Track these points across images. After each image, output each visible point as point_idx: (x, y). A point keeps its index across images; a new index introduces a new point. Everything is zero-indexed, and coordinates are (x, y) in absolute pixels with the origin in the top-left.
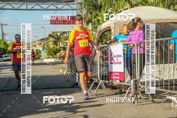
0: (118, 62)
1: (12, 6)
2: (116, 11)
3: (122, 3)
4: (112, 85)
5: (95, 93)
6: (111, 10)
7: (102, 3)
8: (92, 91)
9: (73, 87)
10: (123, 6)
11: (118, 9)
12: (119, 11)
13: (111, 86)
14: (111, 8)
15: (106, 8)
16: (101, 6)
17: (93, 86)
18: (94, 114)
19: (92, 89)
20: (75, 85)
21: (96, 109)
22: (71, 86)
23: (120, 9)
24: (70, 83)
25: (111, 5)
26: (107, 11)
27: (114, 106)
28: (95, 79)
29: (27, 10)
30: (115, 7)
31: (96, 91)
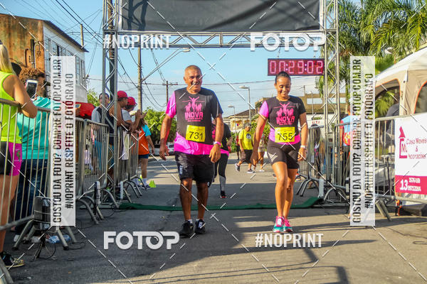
0: (418, 153)
1: (193, 40)
2: (400, 54)
3: (416, 35)
4: (401, 206)
6: (389, 51)
7: (370, 38)
9: (312, 207)
10: (416, 43)
11: (406, 49)
12: (408, 53)
13: (397, 208)
14: (391, 48)
15: (379, 47)
16: (368, 45)
18: (367, 265)
20: (316, 203)
22: (307, 205)
23: (409, 49)
24: (304, 199)
25: (389, 40)
26: (381, 54)
29: (221, 46)
30: (399, 46)
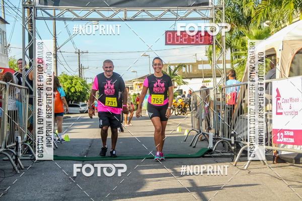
1: (101, 14)
2: (276, 26)
3: (289, 11)
4: (277, 155)
5: (245, 168)
6: (267, 24)
7: (251, 13)
8: (239, 164)
9: (203, 156)
10: (289, 18)
11: (281, 22)
12: (283, 26)
13: (274, 157)
14: (268, 22)
15: (259, 20)
16: (249, 19)
17: (241, 156)
19: (239, 160)
20: (206, 153)
21: (252, 197)
22: (199, 155)
23: (283, 22)
24: (197, 150)
25: (267, 15)
26: (260, 26)
27: (286, 192)
28: (245, 143)
29: (126, 20)
30: (275, 20)
31: (247, 165)
